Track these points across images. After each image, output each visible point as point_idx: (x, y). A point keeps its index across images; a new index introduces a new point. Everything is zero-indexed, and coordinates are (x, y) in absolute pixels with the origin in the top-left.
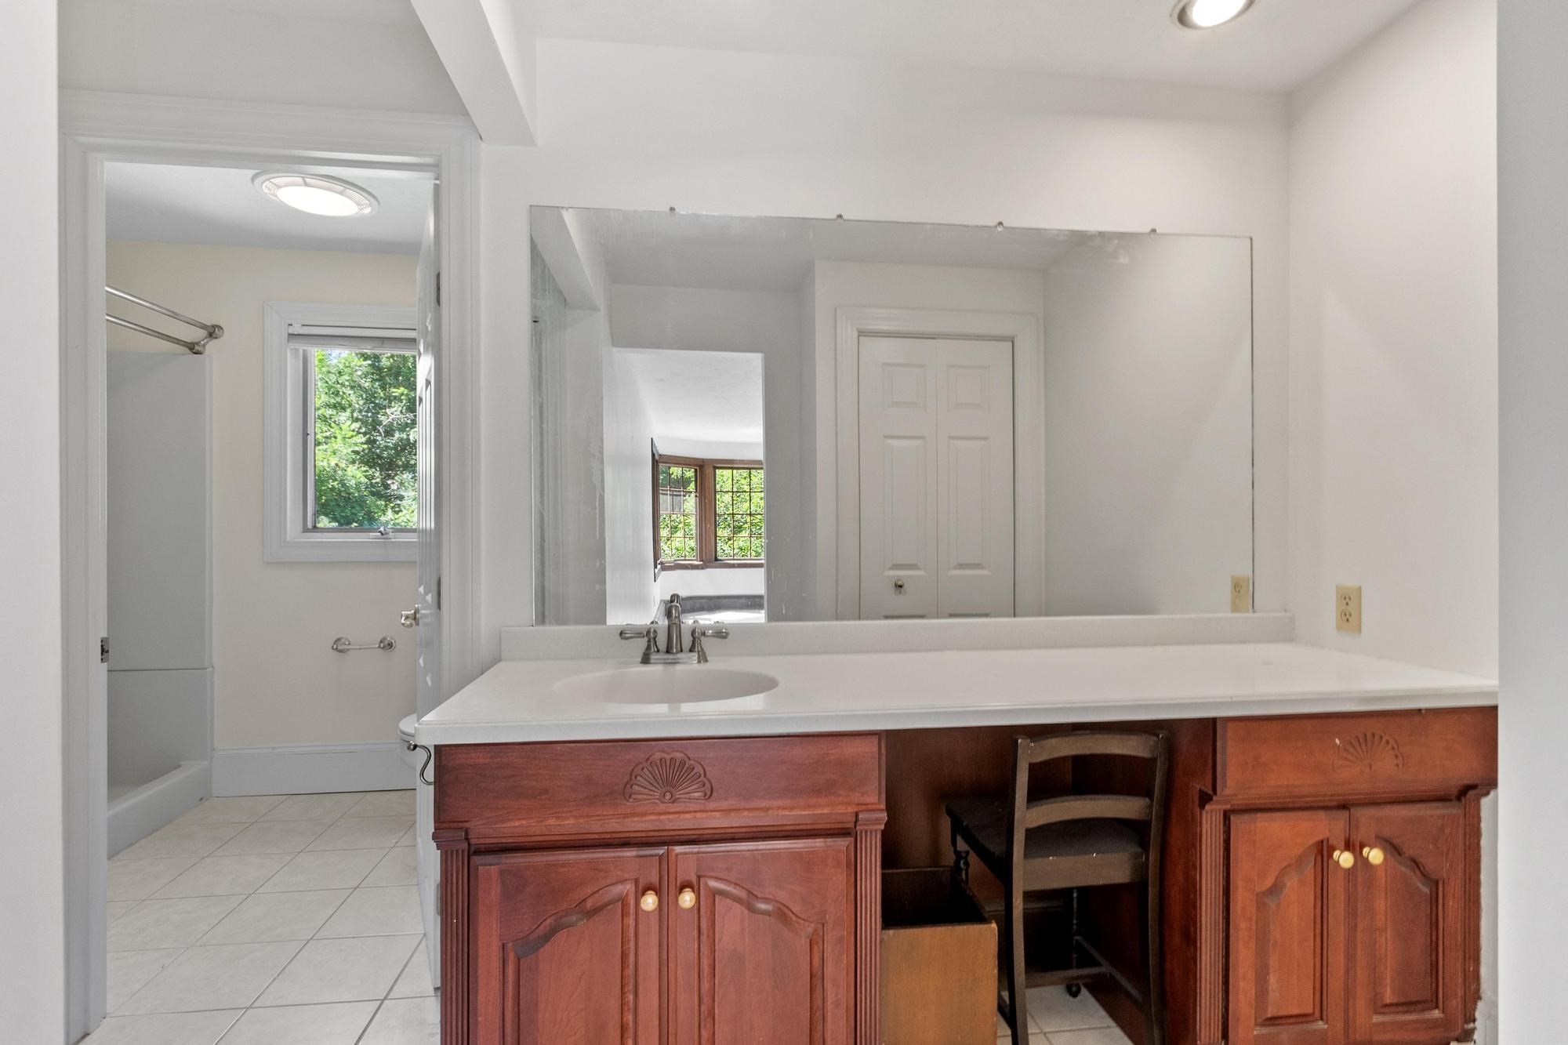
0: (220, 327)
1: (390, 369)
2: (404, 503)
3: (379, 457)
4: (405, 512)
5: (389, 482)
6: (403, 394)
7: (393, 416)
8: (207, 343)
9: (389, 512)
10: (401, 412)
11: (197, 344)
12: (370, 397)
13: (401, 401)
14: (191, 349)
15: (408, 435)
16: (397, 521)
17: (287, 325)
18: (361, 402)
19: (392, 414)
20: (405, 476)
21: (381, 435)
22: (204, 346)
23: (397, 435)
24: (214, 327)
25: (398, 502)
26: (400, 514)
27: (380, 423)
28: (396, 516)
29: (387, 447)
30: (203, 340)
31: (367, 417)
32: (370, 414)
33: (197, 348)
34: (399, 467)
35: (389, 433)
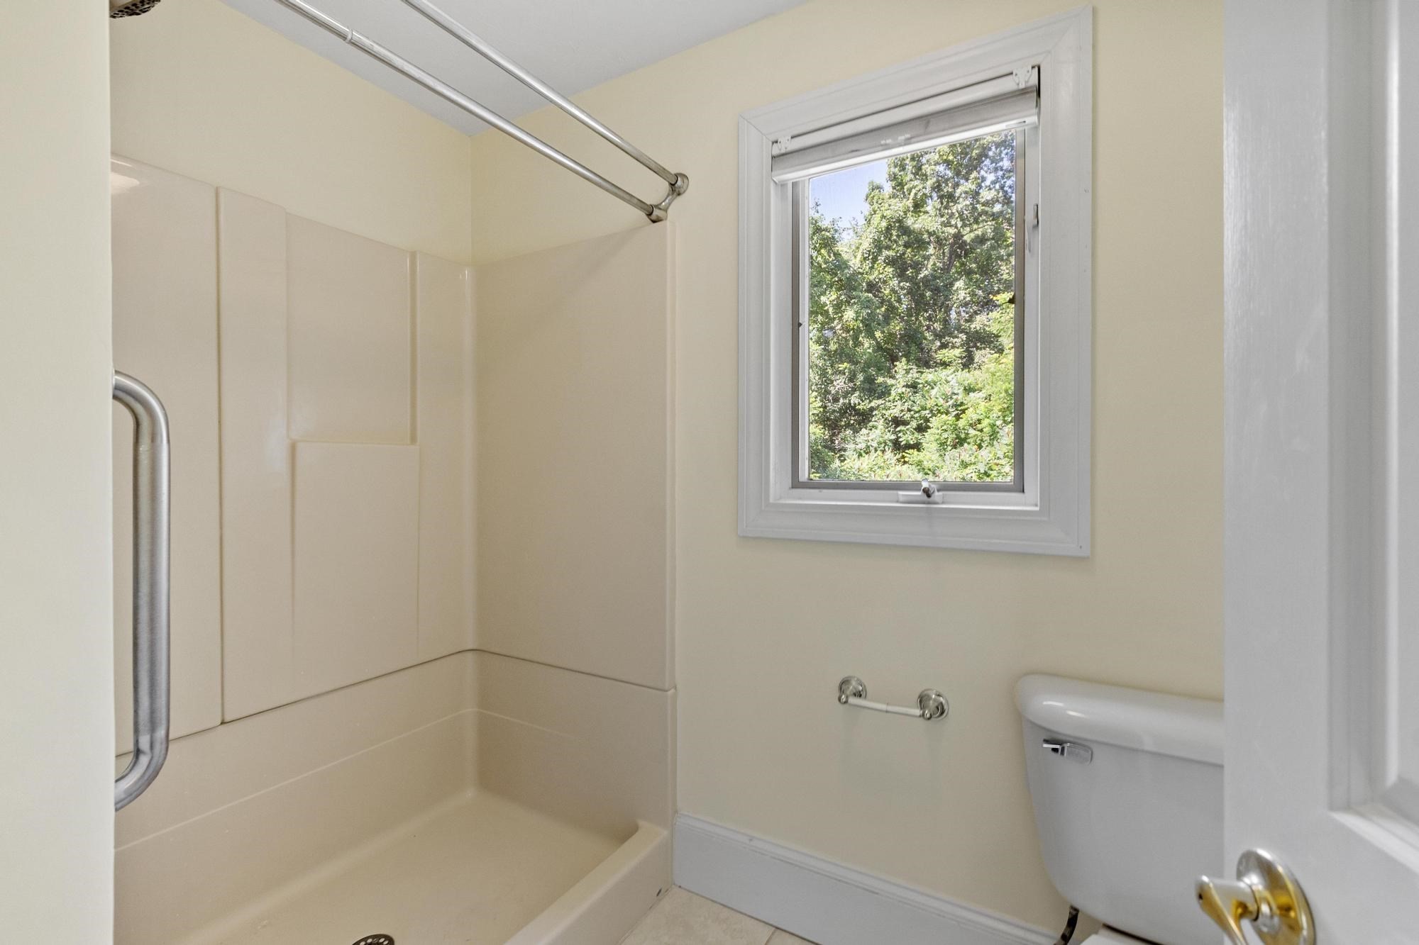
0: (684, 176)
1: (835, 351)
2: (847, 453)
3: (828, 419)
4: (848, 460)
5: (834, 438)
6: (846, 368)
7: (839, 386)
8: (670, 204)
9: (837, 461)
10: (845, 383)
11: (657, 206)
12: (823, 373)
13: (844, 374)
14: (649, 215)
15: (850, 400)
16: (842, 468)
17: (771, 143)
18: (817, 378)
19: (838, 384)
20: (847, 432)
21: (830, 402)
22: (666, 210)
23: (841, 401)
24: (677, 175)
25: (843, 453)
26: (846, 462)
27: (829, 393)
28: (842, 464)
29: (834, 411)
30: (664, 201)
31: (821, 388)
32: (823, 386)
33: (656, 213)
34: (842, 426)
35: (836, 400)
